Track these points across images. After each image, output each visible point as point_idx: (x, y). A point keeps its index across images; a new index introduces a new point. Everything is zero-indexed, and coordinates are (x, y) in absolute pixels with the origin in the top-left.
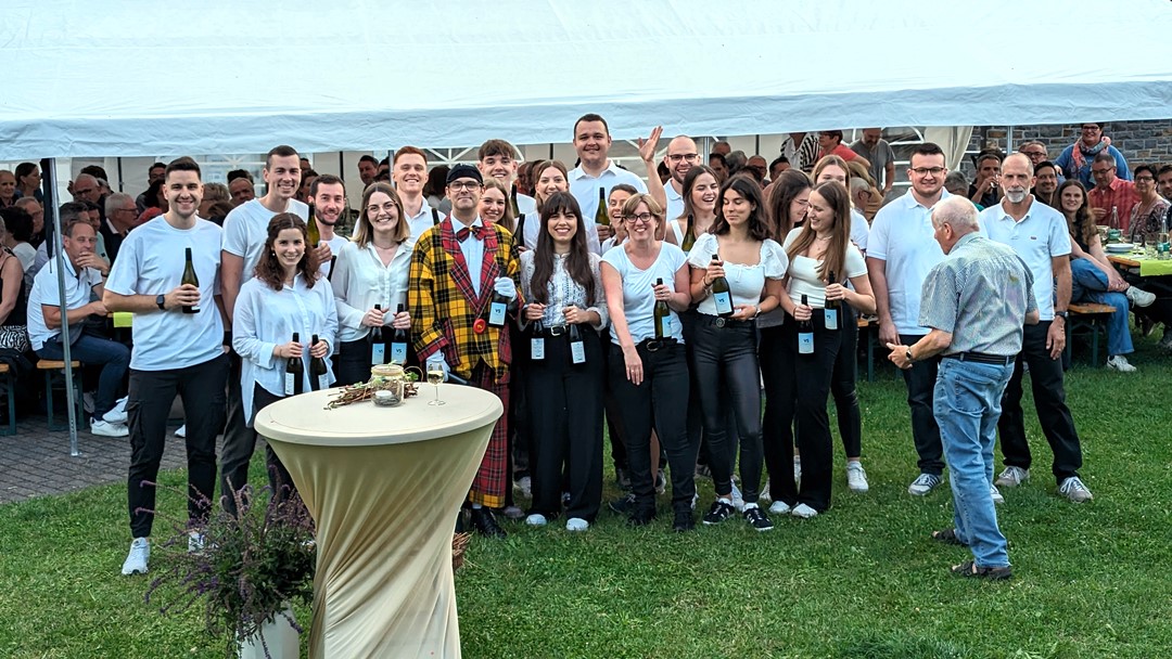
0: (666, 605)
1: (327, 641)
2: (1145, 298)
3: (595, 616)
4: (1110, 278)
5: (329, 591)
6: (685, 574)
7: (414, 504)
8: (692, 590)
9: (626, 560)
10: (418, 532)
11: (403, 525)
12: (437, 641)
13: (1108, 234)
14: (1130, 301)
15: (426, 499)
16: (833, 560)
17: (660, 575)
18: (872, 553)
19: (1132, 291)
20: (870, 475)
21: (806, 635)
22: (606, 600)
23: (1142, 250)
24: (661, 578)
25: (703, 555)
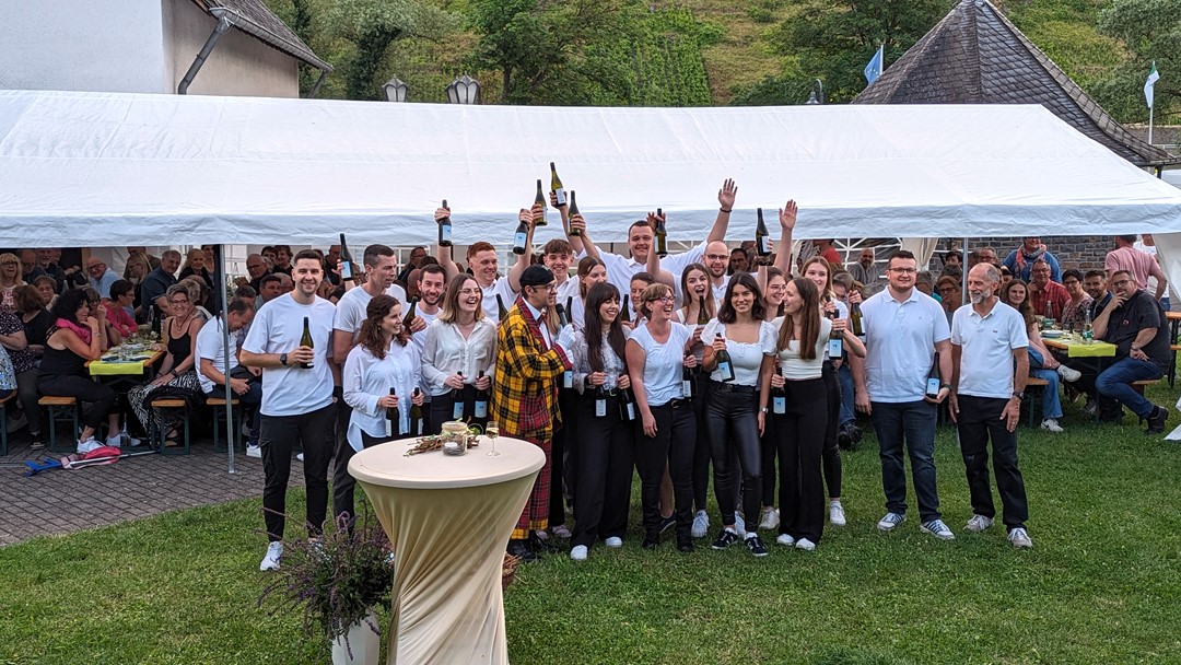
0: (677, 617)
1: (399, 643)
2: (1073, 375)
3: (619, 625)
4: (1045, 358)
5: (403, 603)
6: (695, 591)
7: (474, 533)
8: (699, 605)
9: (648, 577)
10: (476, 556)
11: (464, 549)
12: (488, 646)
13: (1043, 322)
14: (1061, 376)
15: (483, 530)
16: (814, 583)
17: (675, 591)
18: (845, 579)
19: (1062, 368)
20: (847, 512)
21: (787, 648)
22: (629, 611)
23: (1070, 336)
24: (675, 594)
25: (710, 576)
